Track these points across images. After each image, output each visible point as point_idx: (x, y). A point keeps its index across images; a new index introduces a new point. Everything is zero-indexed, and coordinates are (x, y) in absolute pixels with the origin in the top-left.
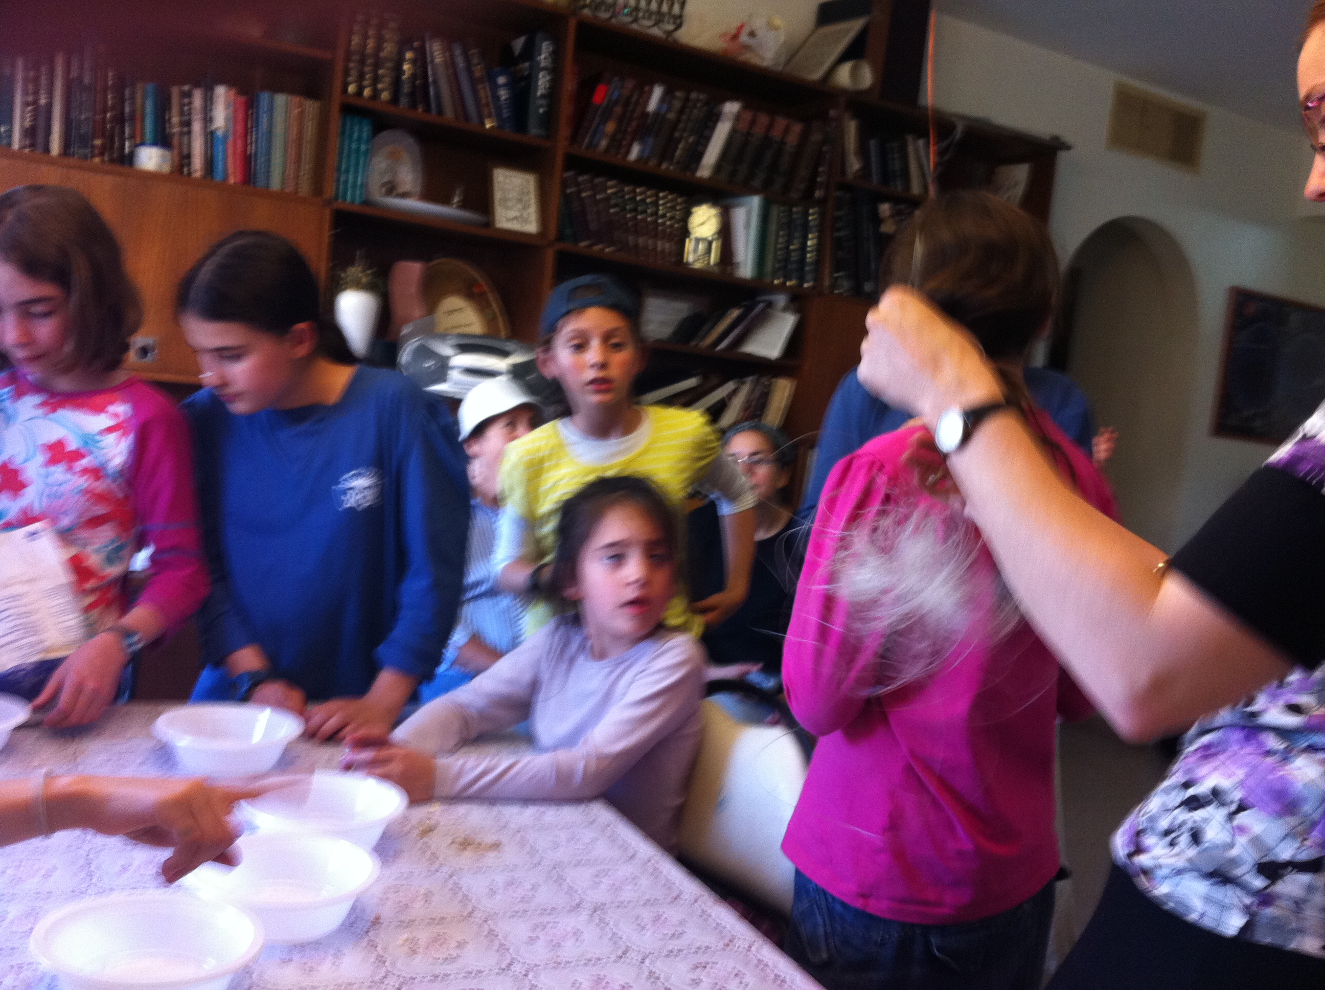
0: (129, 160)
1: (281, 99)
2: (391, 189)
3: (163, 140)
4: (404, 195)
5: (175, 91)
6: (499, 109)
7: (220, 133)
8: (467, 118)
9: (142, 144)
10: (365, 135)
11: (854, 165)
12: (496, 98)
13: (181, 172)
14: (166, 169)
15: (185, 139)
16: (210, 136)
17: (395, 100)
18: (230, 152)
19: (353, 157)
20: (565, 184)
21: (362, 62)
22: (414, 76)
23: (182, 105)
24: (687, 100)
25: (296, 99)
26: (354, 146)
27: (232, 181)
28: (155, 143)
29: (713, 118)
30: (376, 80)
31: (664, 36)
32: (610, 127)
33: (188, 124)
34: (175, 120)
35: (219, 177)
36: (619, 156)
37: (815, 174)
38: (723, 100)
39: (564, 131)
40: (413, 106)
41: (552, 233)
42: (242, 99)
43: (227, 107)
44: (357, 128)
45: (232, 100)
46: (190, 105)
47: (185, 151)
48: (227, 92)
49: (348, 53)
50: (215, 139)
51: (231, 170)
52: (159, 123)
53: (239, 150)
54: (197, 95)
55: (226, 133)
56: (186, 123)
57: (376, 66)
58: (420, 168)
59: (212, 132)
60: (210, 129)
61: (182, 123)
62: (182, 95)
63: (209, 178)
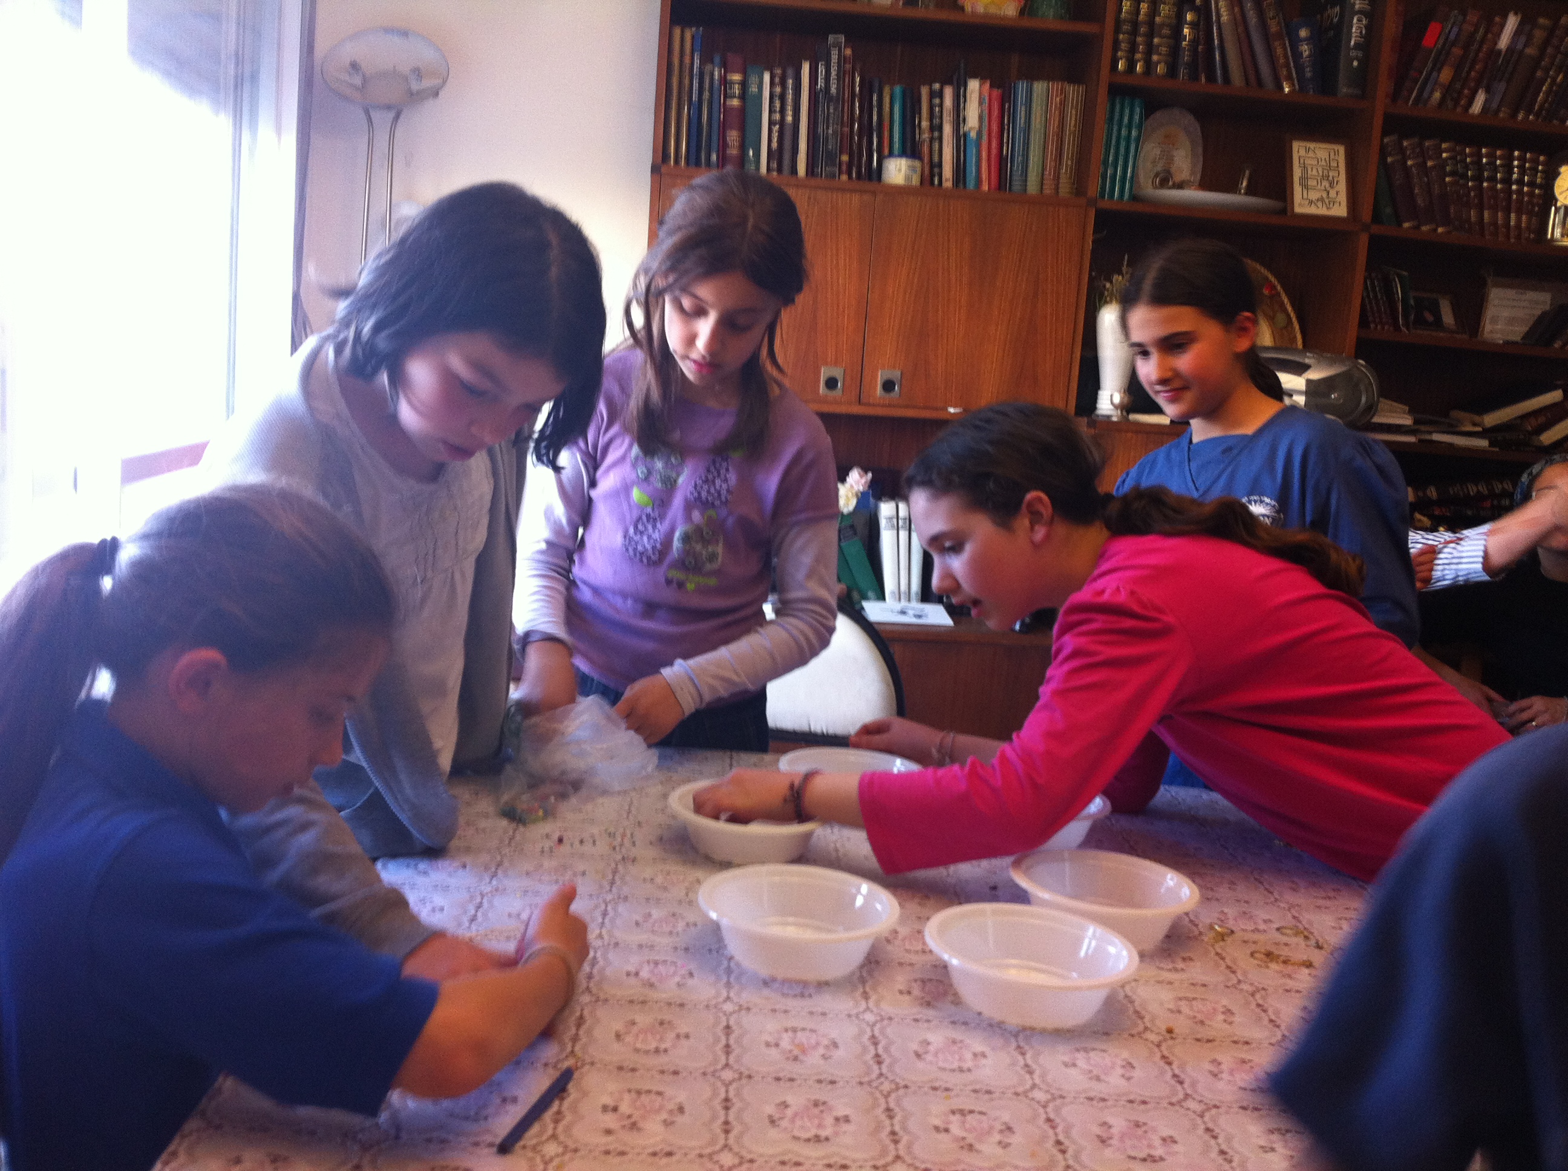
0: (876, 175)
1: (1039, 87)
2: (1165, 180)
3: (911, 150)
4: (1180, 186)
5: (924, 91)
6: (1300, 69)
7: (973, 135)
8: (1260, 83)
9: (891, 154)
10: (1137, 117)
12: (1297, 55)
13: (932, 183)
14: (915, 181)
15: (936, 146)
16: (960, 138)
17: (1172, 71)
18: (984, 154)
19: (1123, 144)
20: (1383, 152)
21: (1134, 32)
22: (1194, 42)
23: (932, 107)
24: (1551, 32)
25: (1055, 86)
26: (1124, 132)
27: (985, 187)
28: (903, 154)
30: (1150, 50)
32: (1446, 75)
33: (940, 128)
34: (925, 124)
35: (971, 184)
36: (1459, 110)
39: (1384, 86)
40: (1194, 77)
41: (1366, 215)
42: (996, 92)
43: (981, 103)
44: (1127, 112)
45: (986, 95)
46: (941, 105)
47: (936, 159)
48: (980, 86)
49: (1118, 23)
50: (968, 141)
51: (984, 175)
52: (908, 129)
53: (994, 151)
54: (948, 93)
55: (979, 133)
56: (937, 128)
57: (1150, 35)
58: (1200, 150)
59: (965, 135)
60: (961, 132)
61: (932, 129)
62: (932, 95)
63: (961, 186)
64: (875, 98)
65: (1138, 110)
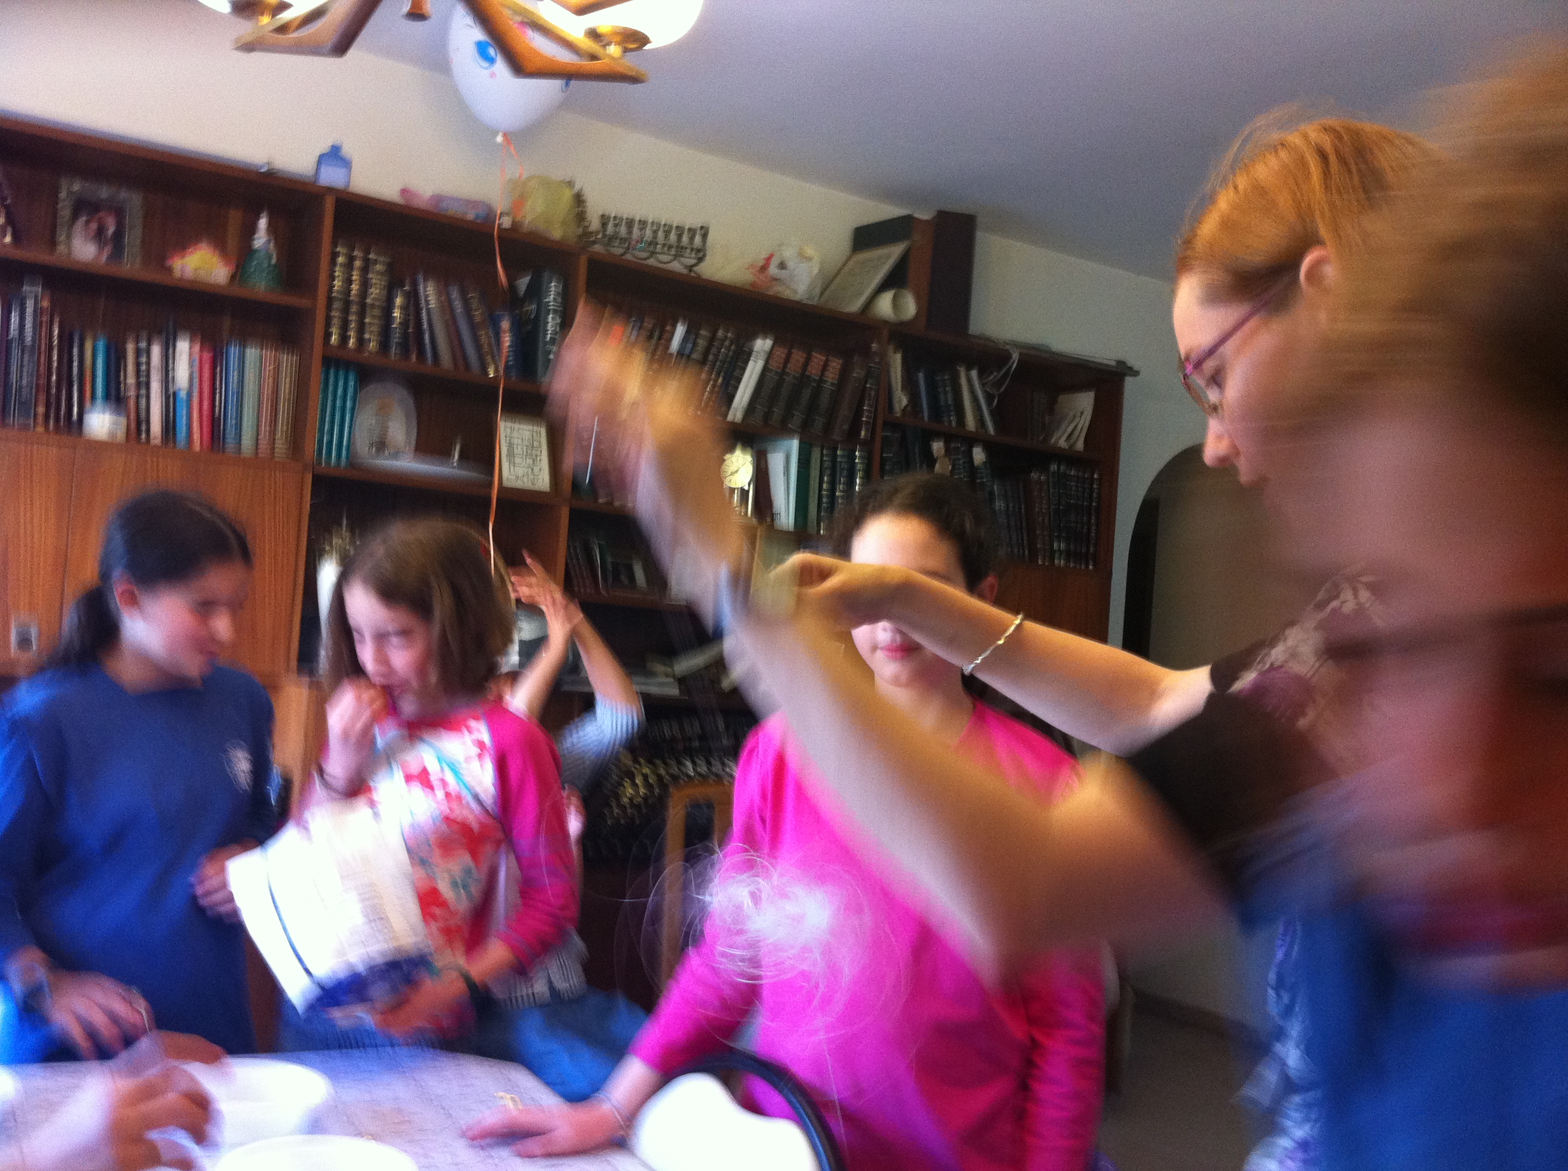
0: (77, 426)
1: (252, 353)
2: (381, 448)
3: (115, 402)
4: (396, 454)
5: (130, 348)
7: (183, 395)
9: (93, 409)
10: (351, 390)
11: (901, 400)
13: (139, 438)
14: (121, 435)
15: (143, 402)
16: (170, 398)
17: (384, 350)
18: (195, 414)
19: (338, 413)
21: (346, 310)
22: (405, 324)
23: (138, 365)
24: (712, 339)
25: (269, 354)
26: (339, 403)
27: (197, 446)
28: (107, 406)
29: (742, 357)
30: (361, 329)
31: (685, 271)
33: (148, 386)
34: (131, 380)
35: (182, 442)
37: (859, 412)
38: (753, 336)
40: (405, 356)
41: (564, 490)
42: (207, 356)
43: (191, 365)
44: (341, 383)
45: (197, 357)
46: (148, 363)
47: (143, 415)
48: (191, 348)
49: (330, 300)
50: (177, 400)
51: (196, 436)
52: (113, 385)
53: (206, 412)
54: (156, 351)
55: (190, 394)
56: (144, 384)
57: (362, 314)
58: (414, 423)
59: (174, 394)
60: (171, 391)
61: (138, 385)
62: (138, 352)
63: (171, 445)
64: (75, 351)
65: (351, 383)
